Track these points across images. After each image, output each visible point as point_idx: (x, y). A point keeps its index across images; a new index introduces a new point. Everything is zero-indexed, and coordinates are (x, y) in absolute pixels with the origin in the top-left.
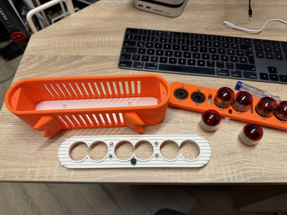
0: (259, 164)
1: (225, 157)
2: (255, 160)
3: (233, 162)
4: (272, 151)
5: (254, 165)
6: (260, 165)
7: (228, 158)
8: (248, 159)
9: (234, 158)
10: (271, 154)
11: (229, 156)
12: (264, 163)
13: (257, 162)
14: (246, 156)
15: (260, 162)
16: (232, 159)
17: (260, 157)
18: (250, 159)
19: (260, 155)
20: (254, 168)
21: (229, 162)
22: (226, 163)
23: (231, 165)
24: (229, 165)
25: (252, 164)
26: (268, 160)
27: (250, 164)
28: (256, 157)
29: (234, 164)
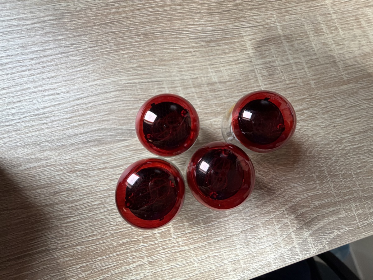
0: (344, 195)
2: (334, 187)
4: (367, 152)
5: (333, 201)
6: (346, 198)
7: (272, 201)
8: (318, 190)
9: (286, 198)
10: (365, 162)
11: (272, 197)
12: (354, 189)
13: (339, 190)
14: (312, 183)
15: (344, 189)
16: (281, 201)
17: (343, 175)
18: (322, 189)
19: (342, 171)
21: (275, 212)
22: (268, 217)
23: (281, 218)
24: (275, 221)
25: (328, 202)
26: (360, 178)
27: (324, 202)
28: (334, 180)
29: (287, 214)
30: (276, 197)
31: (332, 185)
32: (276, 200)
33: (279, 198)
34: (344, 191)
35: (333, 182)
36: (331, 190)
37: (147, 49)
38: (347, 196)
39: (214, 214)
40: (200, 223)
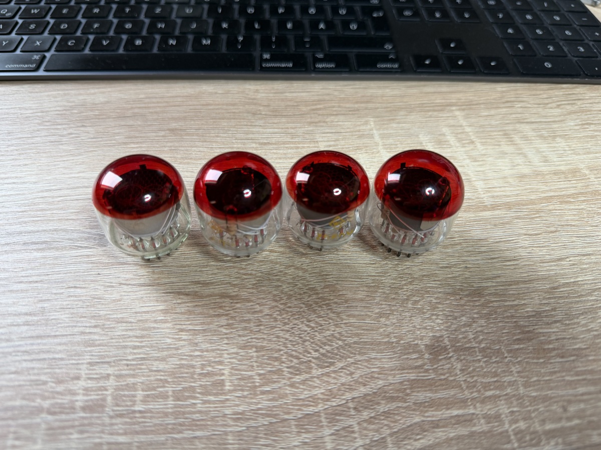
0: (484, 387)
1: (308, 376)
2: (462, 370)
3: (348, 396)
4: (533, 316)
5: (460, 396)
6: (489, 393)
7: (325, 378)
8: (427, 371)
9: (356, 376)
10: (529, 332)
11: (327, 370)
12: (506, 379)
13: (473, 377)
14: (414, 356)
15: (484, 376)
16: (343, 380)
17: (483, 350)
18: (435, 370)
19: (480, 342)
20: (460, 412)
21: (328, 400)
22: (311, 408)
23: (340, 415)
24: (327, 418)
25: (447, 396)
26: (519, 359)
27: (439, 395)
28: (462, 357)
29: (355, 408)
30: (335, 372)
31: (459, 366)
32: (335, 378)
33: (342, 374)
34: (484, 380)
35: (461, 360)
36: (456, 375)
37: (169, 144)
38: (490, 390)
39: (201, 386)
40: (168, 397)
